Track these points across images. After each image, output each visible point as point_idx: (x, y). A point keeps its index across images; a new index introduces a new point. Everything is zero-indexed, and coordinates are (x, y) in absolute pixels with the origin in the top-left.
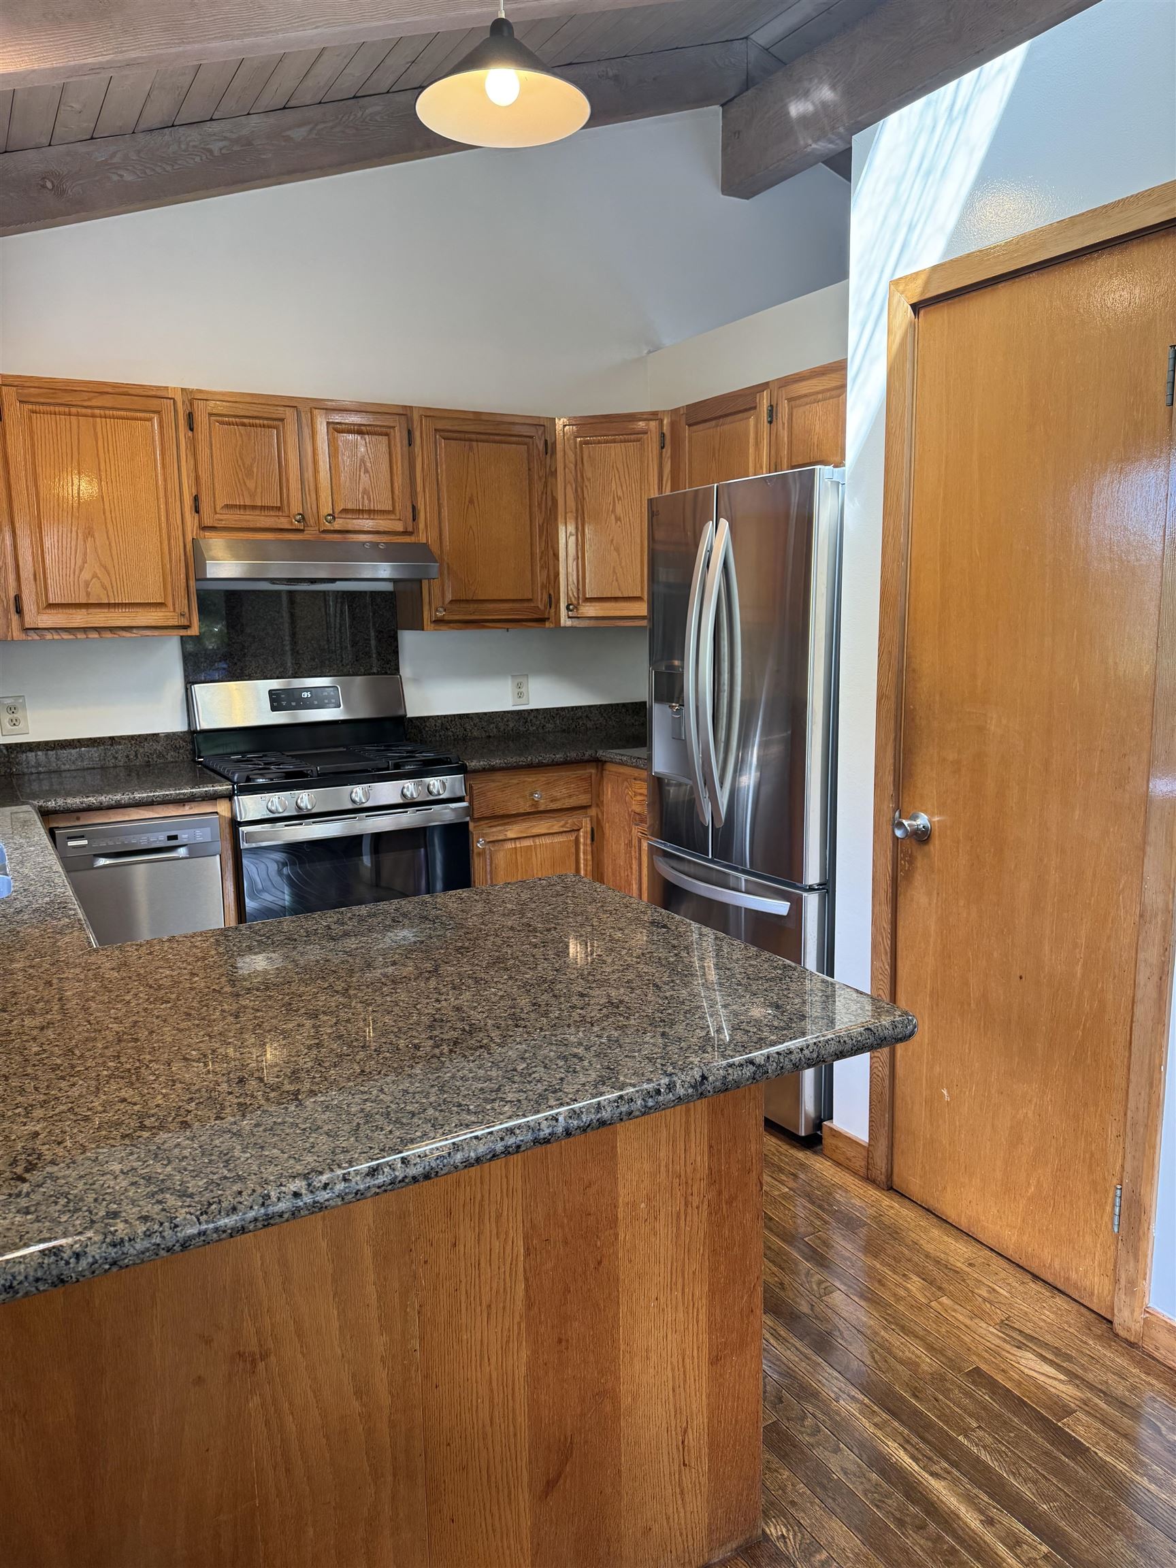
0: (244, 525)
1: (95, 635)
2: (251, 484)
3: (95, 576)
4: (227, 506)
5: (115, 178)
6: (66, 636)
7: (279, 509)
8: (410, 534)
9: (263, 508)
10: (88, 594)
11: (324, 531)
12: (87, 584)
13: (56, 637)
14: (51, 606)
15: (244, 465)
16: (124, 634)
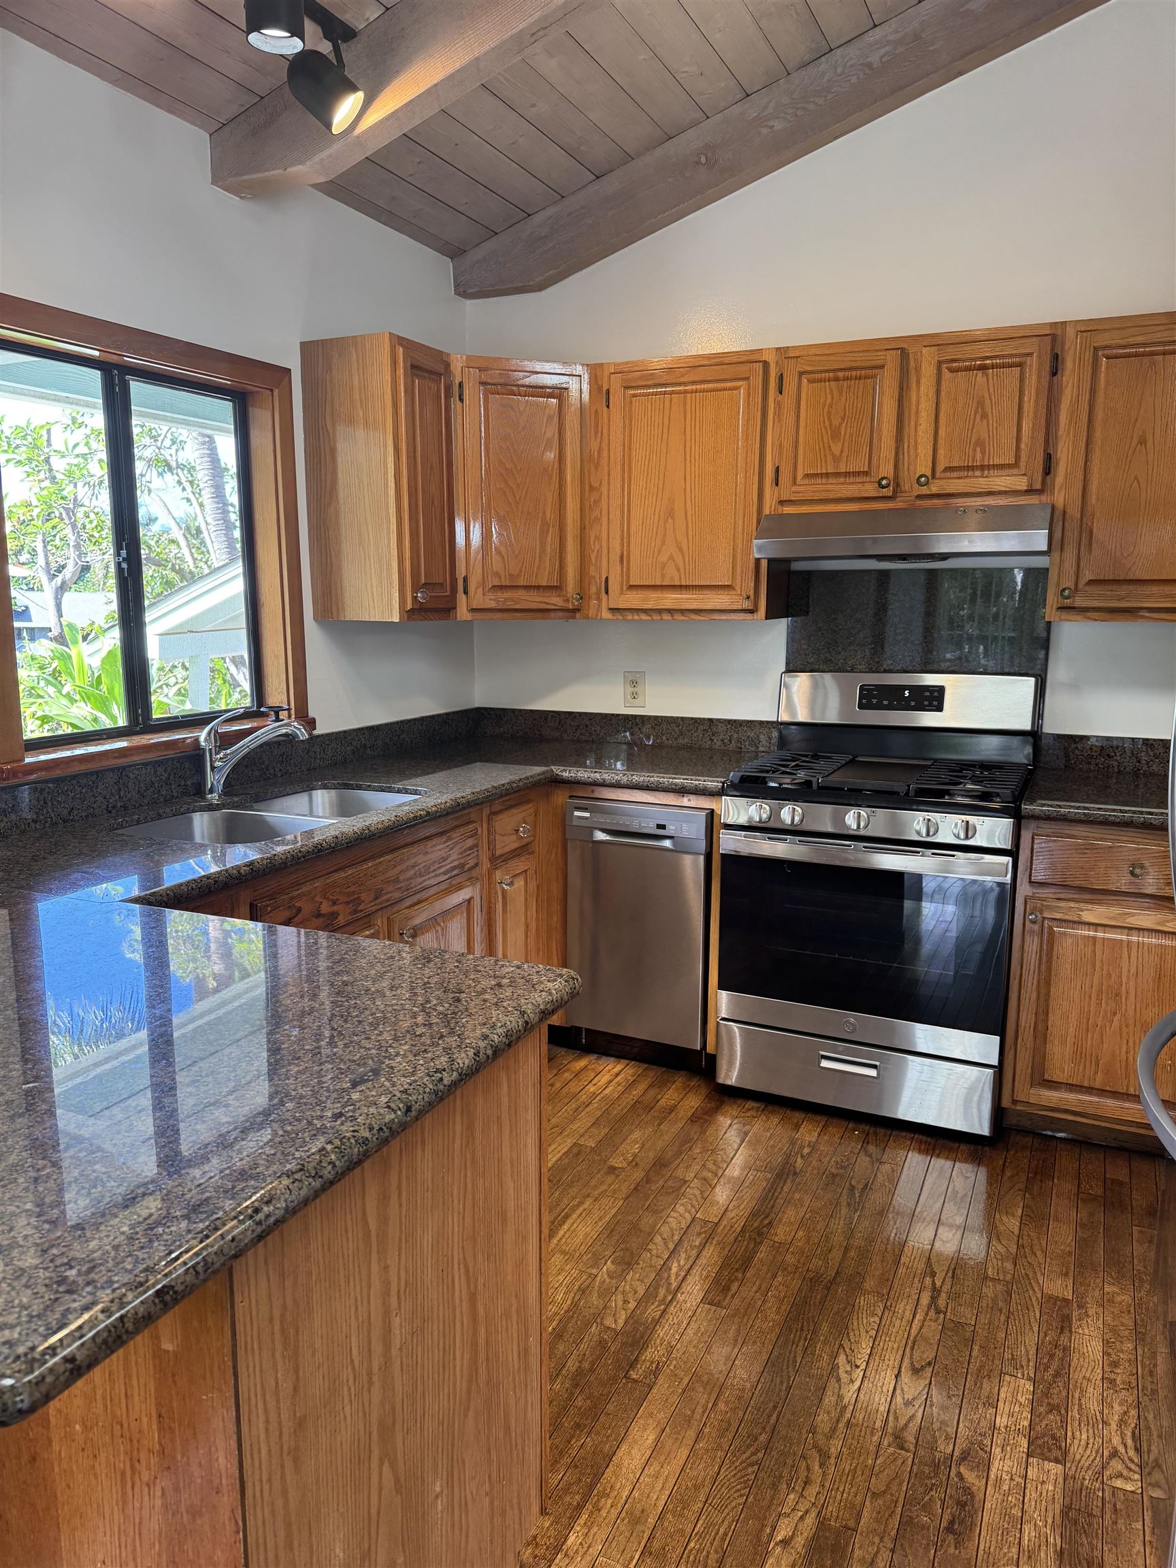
0: (823, 496)
1: (667, 617)
2: (836, 449)
3: (671, 557)
4: (807, 476)
5: (765, 131)
6: (644, 617)
7: (866, 473)
8: (1040, 492)
9: (847, 474)
10: (663, 576)
11: (919, 497)
12: (663, 567)
13: (636, 617)
14: (631, 587)
15: (831, 425)
16: (694, 616)
